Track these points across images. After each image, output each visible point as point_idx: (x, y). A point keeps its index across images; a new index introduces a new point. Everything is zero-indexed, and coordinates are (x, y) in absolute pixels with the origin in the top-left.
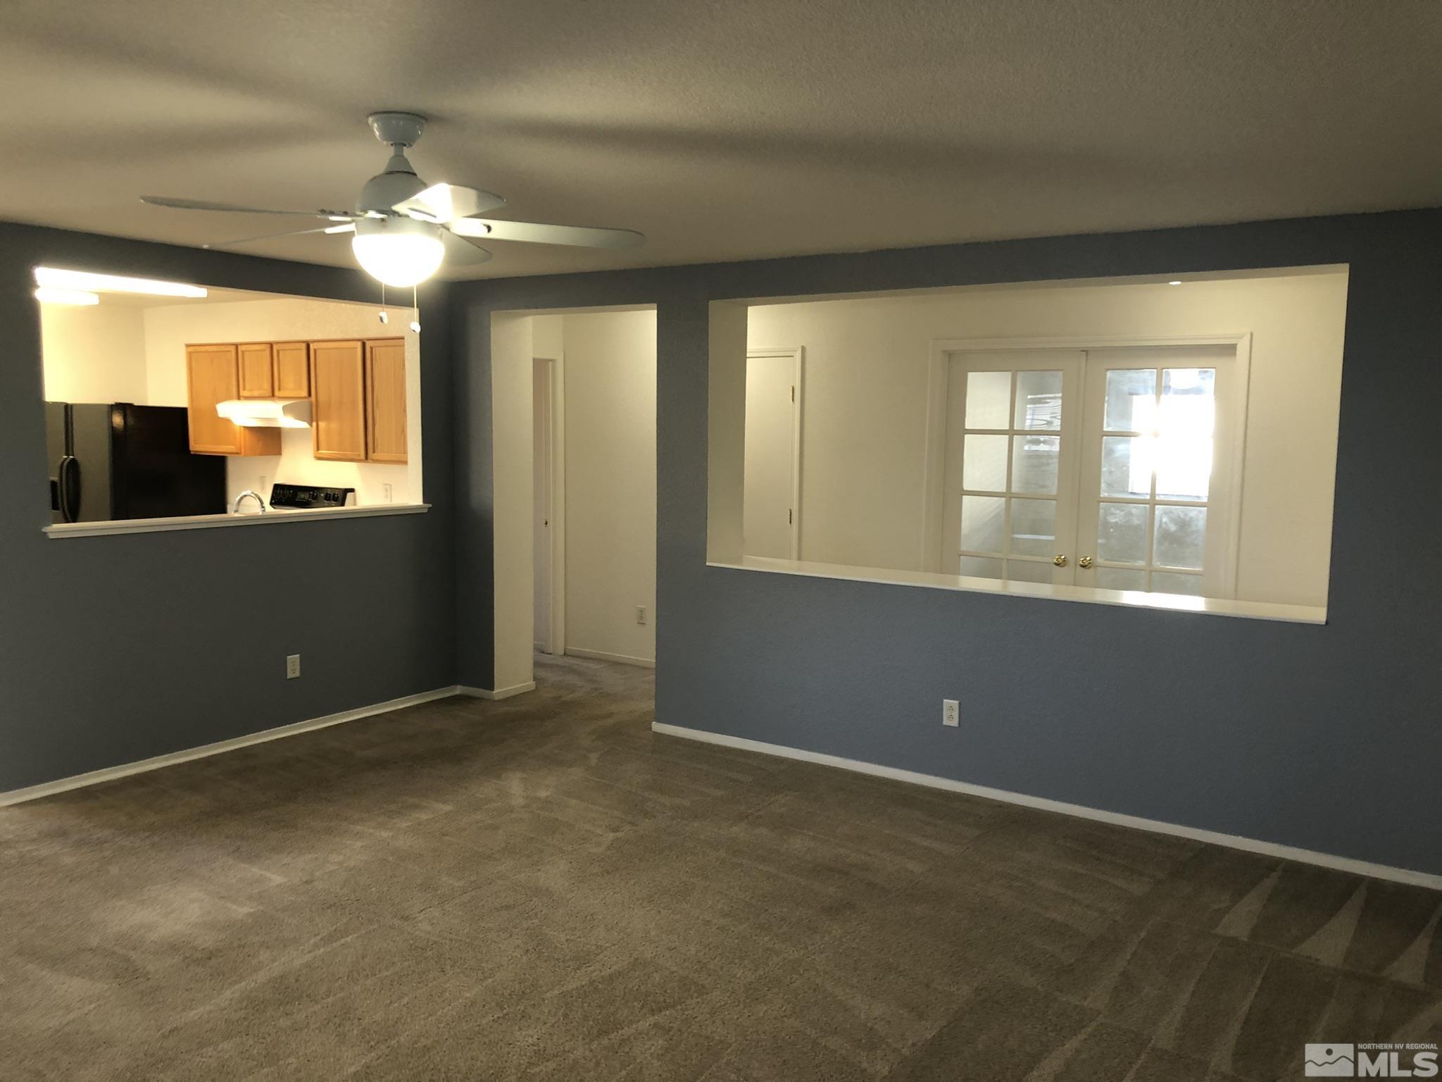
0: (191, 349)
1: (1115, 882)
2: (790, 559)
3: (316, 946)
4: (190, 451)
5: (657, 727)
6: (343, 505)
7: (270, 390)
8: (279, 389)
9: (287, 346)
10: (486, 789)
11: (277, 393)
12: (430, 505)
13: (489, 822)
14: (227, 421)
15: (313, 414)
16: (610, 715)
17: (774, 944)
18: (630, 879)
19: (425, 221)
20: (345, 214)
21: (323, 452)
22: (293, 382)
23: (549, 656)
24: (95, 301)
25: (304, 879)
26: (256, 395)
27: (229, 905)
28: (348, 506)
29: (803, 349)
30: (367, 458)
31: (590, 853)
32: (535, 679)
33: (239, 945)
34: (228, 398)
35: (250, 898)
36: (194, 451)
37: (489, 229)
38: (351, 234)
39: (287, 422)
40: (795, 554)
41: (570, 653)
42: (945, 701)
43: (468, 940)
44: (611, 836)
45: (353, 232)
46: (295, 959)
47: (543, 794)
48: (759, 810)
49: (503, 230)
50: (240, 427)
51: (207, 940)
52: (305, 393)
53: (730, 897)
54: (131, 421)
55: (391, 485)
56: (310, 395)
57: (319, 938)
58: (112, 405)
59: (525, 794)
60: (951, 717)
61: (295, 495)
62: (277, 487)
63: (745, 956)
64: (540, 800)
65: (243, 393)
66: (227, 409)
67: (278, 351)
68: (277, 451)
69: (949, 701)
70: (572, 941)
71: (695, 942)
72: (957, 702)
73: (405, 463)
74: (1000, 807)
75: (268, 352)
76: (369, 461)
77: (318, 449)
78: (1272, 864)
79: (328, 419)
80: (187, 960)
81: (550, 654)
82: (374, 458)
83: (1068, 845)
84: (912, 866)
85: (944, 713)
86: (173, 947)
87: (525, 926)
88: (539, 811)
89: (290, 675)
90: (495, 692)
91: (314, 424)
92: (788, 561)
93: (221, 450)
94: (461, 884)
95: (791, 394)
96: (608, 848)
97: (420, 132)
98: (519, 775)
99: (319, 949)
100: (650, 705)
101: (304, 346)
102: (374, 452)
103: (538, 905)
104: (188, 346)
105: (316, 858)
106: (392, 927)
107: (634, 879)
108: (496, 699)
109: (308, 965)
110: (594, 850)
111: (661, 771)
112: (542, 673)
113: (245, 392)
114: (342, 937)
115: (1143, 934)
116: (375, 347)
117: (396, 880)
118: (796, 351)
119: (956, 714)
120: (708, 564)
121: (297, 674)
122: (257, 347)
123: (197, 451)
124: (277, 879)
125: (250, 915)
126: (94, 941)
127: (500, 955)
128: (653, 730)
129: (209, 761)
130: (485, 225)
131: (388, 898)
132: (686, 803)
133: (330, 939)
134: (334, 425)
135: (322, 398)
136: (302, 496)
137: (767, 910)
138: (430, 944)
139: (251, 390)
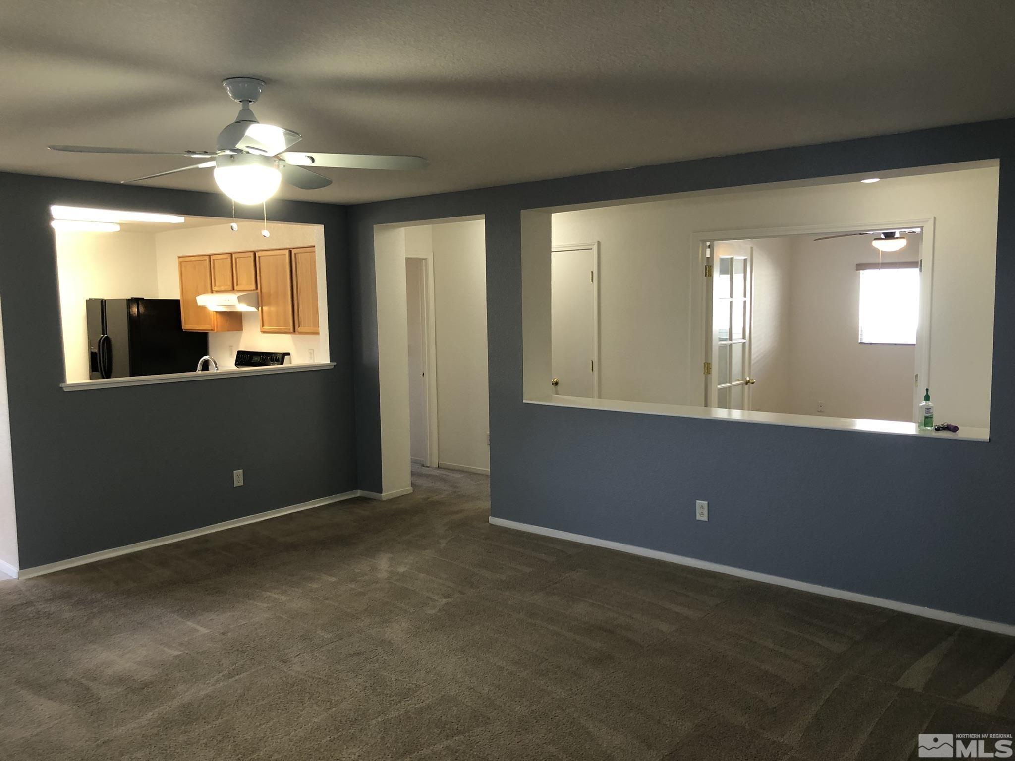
0: (181, 259)
1: (820, 642)
2: (593, 398)
3: (218, 681)
4: (182, 330)
5: (493, 520)
6: (282, 363)
7: (231, 286)
8: (237, 285)
9: (242, 255)
10: (362, 566)
11: (236, 288)
12: (335, 363)
13: (359, 590)
14: (203, 308)
15: (259, 301)
16: (462, 511)
17: (548, 686)
18: (450, 634)
19: (260, 155)
20: (206, 153)
21: (266, 328)
22: (246, 281)
23: (428, 469)
24: (117, 228)
25: (222, 631)
26: (223, 289)
27: (165, 649)
28: (286, 365)
29: (599, 243)
30: (294, 331)
31: (426, 614)
32: (413, 484)
33: (165, 679)
34: (205, 292)
35: (181, 644)
36: (185, 330)
37: (313, 160)
38: (212, 168)
39: (242, 307)
40: (596, 393)
41: (442, 467)
42: (697, 501)
43: (325, 679)
44: (444, 601)
45: (215, 166)
46: (201, 690)
47: (402, 569)
48: (556, 583)
49: (323, 160)
50: (214, 312)
51: (147, 674)
52: (253, 287)
53: (522, 649)
54: (142, 309)
55: (313, 350)
56: (257, 288)
57: (221, 674)
58: (129, 299)
59: (389, 569)
60: (702, 514)
61: (251, 358)
62: (239, 353)
63: (524, 695)
64: (398, 573)
65: (215, 289)
66: (203, 300)
67: (236, 259)
68: (240, 328)
69: (700, 502)
70: (399, 680)
71: (489, 683)
72: (707, 502)
73: (318, 334)
74: (739, 582)
75: (229, 260)
76: (296, 333)
77: (263, 326)
78: (951, 629)
79: (269, 304)
80: (128, 689)
81: (428, 467)
82: (299, 331)
83: (787, 612)
84: (665, 627)
85: (697, 511)
86: (121, 680)
87: (368, 667)
88: (396, 582)
89: (236, 484)
90: (383, 495)
91: (260, 308)
92: (591, 399)
93: (201, 329)
94: (329, 636)
95: (591, 276)
96: (439, 611)
97: (260, 91)
98: (389, 555)
99: (219, 684)
100: (488, 505)
101: (252, 254)
102: (299, 327)
103: (380, 653)
104: (179, 257)
105: (234, 616)
106: (274, 668)
107: (454, 634)
108: (384, 499)
109: (207, 695)
110: (429, 612)
111: (490, 553)
112: (420, 481)
113: (215, 287)
114: (238, 675)
115: (837, 685)
116: (298, 253)
117: (284, 632)
118: (594, 245)
119: (706, 512)
120: (524, 401)
121: (241, 483)
122: (222, 256)
123: (187, 330)
124: (203, 630)
125: (176, 657)
126: (70, 674)
127: (345, 690)
128: (490, 522)
129: (177, 545)
130: (308, 157)
131: (277, 645)
132: (503, 577)
133: (230, 675)
134: (273, 309)
135: (264, 290)
136: (256, 359)
137: (547, 660)
138: (297, 681)
139: (219, 286)
